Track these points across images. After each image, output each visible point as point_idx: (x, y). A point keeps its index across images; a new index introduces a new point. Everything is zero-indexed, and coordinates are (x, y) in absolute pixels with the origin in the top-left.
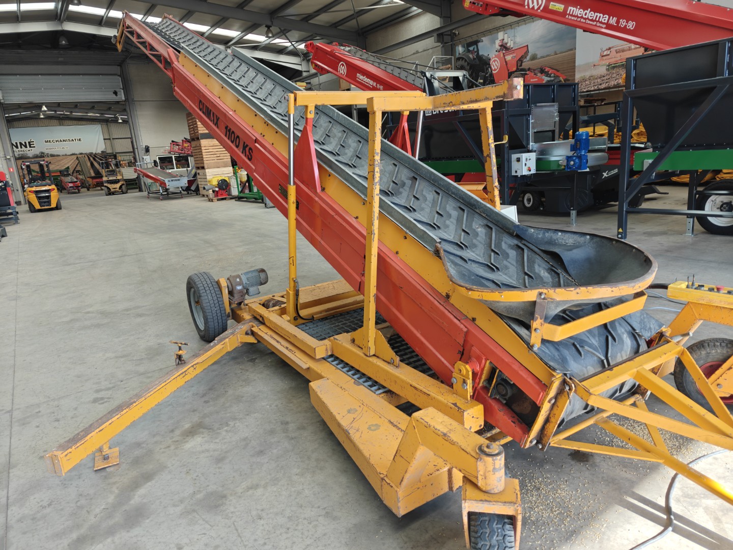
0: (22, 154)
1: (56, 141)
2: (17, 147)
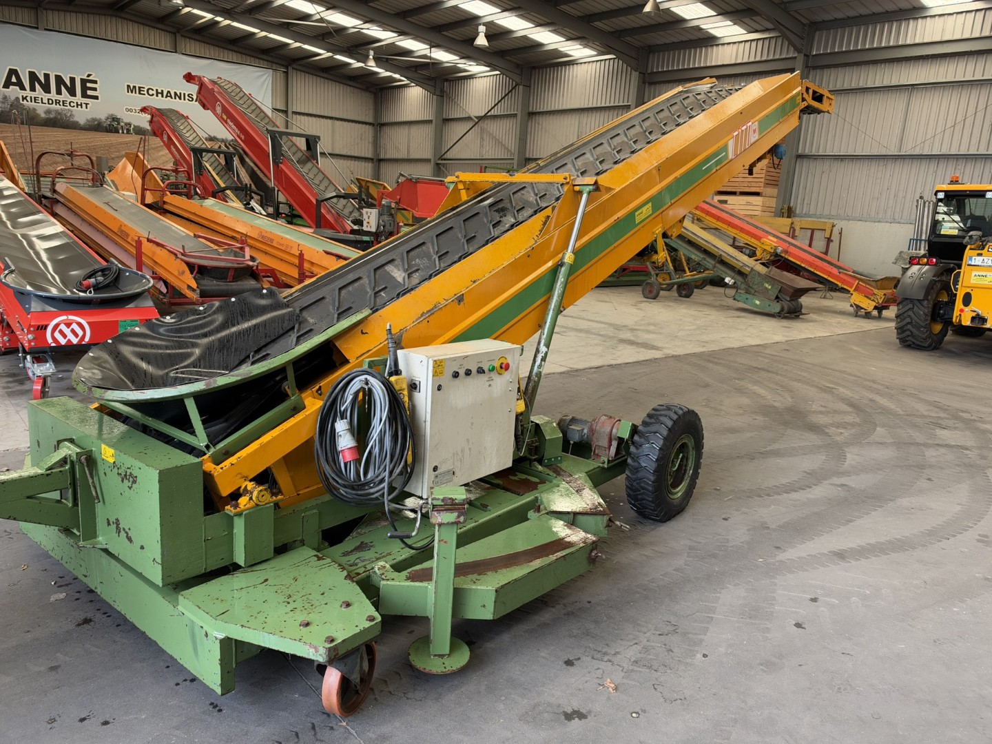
2: (47, 89)
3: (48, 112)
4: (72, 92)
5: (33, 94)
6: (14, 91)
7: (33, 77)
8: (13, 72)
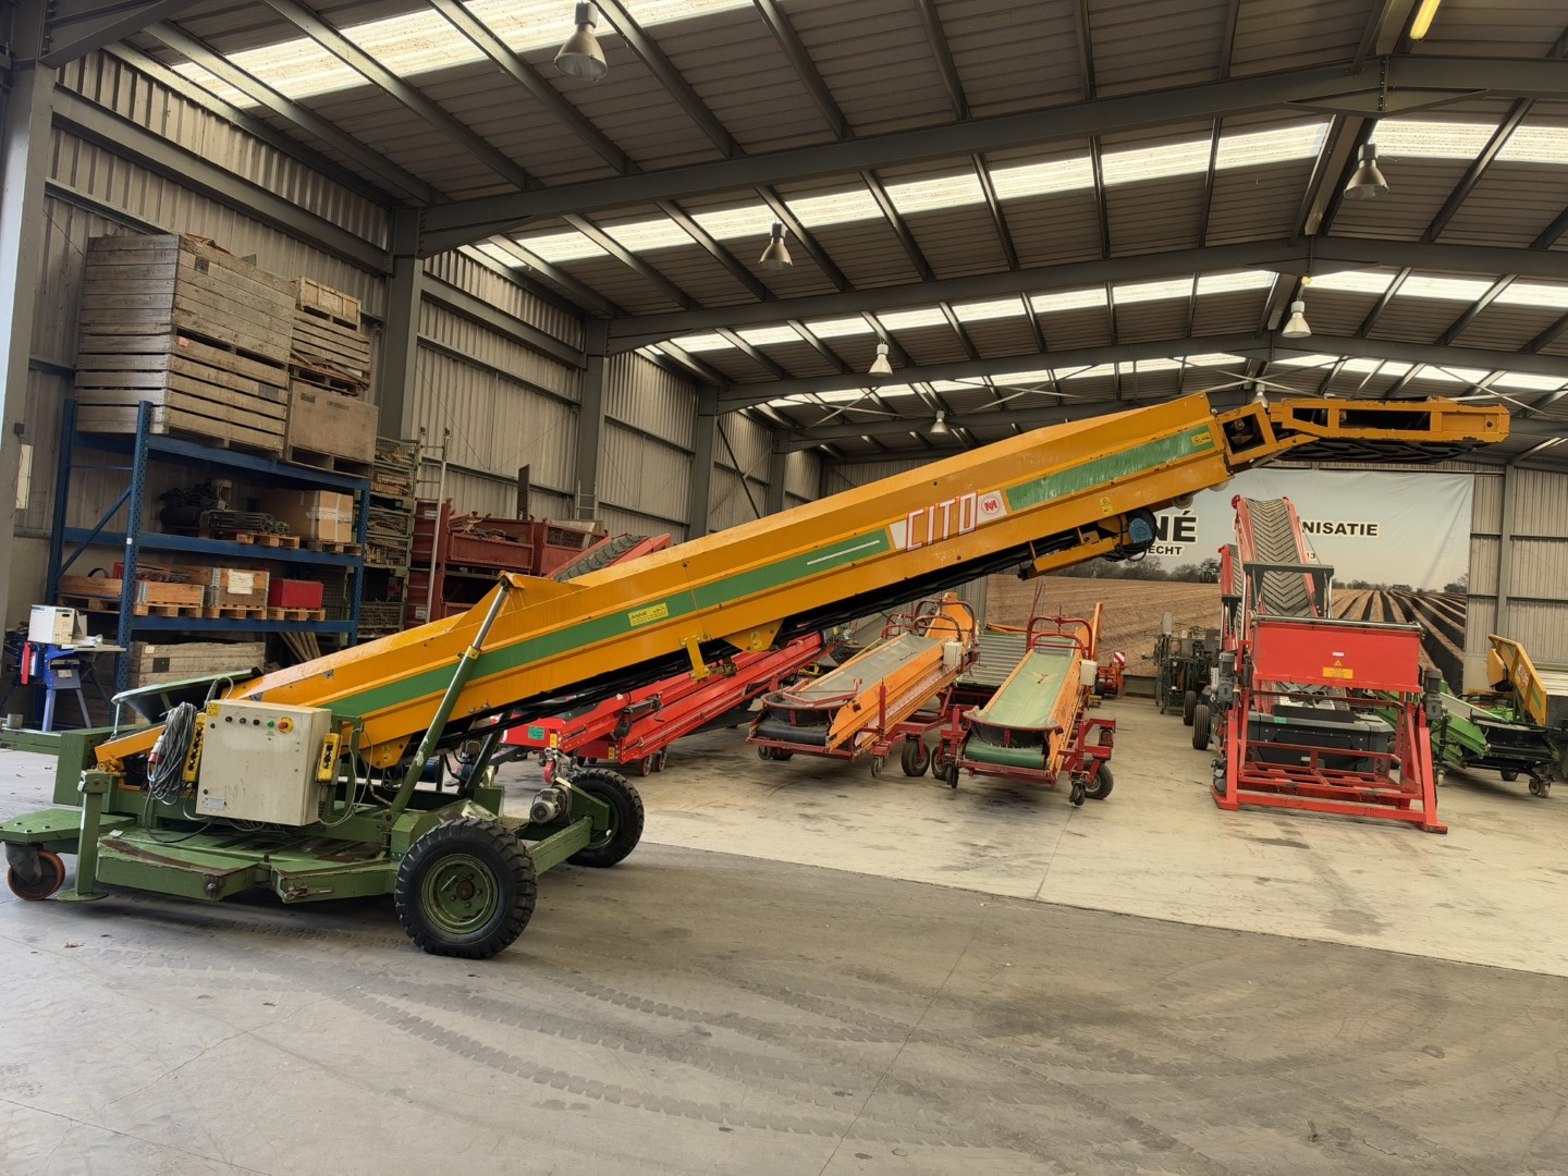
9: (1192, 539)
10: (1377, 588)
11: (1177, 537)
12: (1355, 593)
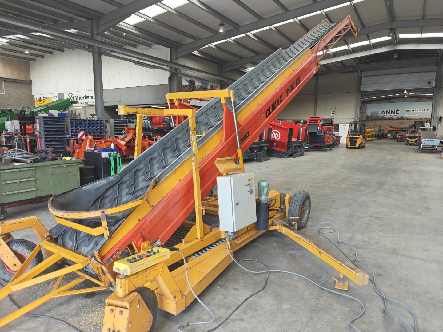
0: (391, 117)
1: (413, 110)
2: (389, 113)
3: (389, 117)
4: (394, 113)
5: (386, 114)
6: (383, 114)
7: (387, 111)
8: (383, 111)
9: (399, 113)
10: (428, 119)
11: (396, 113)
12: (425, 120)
